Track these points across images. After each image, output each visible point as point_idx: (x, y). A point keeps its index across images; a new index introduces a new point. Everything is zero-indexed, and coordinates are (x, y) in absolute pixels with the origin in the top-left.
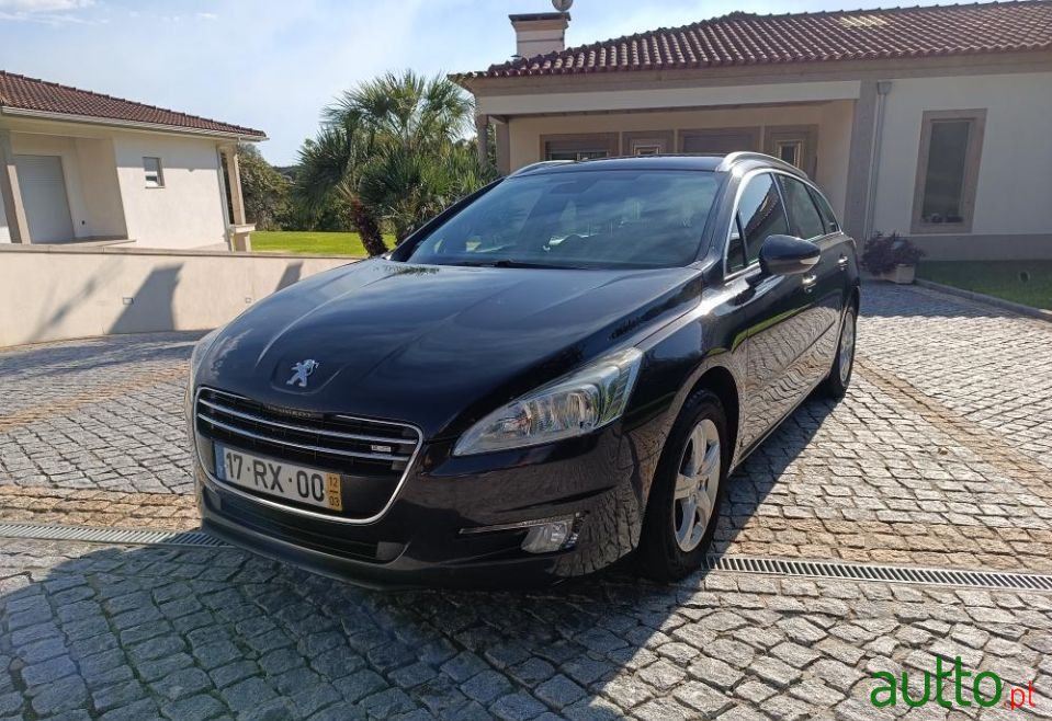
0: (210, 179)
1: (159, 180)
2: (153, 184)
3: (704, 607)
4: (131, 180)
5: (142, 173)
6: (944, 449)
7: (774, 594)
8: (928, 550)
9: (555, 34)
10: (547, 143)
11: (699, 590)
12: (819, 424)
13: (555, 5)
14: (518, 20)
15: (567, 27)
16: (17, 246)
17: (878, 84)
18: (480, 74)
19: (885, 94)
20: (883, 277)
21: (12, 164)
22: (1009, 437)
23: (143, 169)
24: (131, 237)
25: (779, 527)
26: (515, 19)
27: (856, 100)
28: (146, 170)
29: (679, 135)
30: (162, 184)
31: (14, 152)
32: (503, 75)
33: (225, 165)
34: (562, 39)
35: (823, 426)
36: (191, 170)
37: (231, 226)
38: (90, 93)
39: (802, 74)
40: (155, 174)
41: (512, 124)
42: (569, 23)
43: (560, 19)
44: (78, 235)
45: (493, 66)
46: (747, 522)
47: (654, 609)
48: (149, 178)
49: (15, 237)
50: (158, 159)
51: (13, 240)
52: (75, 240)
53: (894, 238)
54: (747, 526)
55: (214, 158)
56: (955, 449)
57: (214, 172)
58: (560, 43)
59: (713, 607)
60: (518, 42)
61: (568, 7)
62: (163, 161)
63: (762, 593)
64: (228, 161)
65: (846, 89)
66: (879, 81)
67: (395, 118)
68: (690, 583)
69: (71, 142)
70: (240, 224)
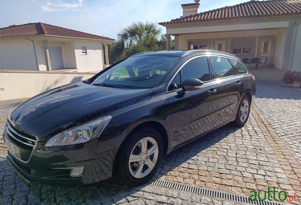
0: (99, 53)
1: (86, 53)
2: (84, 54)
3: (136, 197)
4: (78, 53)
5: (81, 51)
6: (262, 148)
7: (162, 195)
8: (226, 185)
9: (195, 9)
10: (189, 42)
11: (139, 191)
12: (226, 135)
13: (195, 1)
14: (184, 6)
15: (198, 7)
16: (48, 72)
17: (295, 22)
18: (168, 22)
19: (298, 25)
20: (290, 85)
21: (47, 49)
22: (290, 145)
23: (81, 50)
24: (77, 68)
25: (184, 171)
26: (183, 6)
27: (287, 27)
28: (82, 50)
29: (230, 39)
30: (86, 54)
31: (48, 46)
32: (174, 22)
33: (104, 48)
34: (197, 11)
35: (228, 137)
36: (95, 50)
37: (105, 65)
38: (71, 30)
39: (269, 19)
40: (85, 51)
41: (179, 37)
42: (199, 6)
43: (196, 5)
44: (65, 67)
45: (172, 20)
46: (174, 168)
47: (121, 196)
48: (83, 52)
49: (48, 69)
50: (86, 47)
51: (47, 70)
52: (63, 69)
53: (295, 72)
54: (174, 170)
55: (101, 46)
56: (266, 148)
57: (101, 51)
58: (196, 12)
59: (138, 197)
60: (183, 12)
61: (199, 1)
62: (87, 48)
63: (158, 194)
64: (105, 47)
65: (285, 24)
66: (296, 21)
67: (138, 36)
68: (138, 188)
69: (64, 43)
70: (107, 64)
